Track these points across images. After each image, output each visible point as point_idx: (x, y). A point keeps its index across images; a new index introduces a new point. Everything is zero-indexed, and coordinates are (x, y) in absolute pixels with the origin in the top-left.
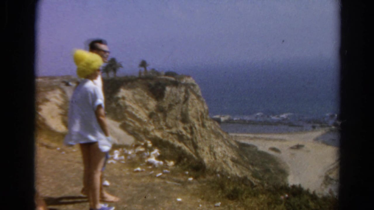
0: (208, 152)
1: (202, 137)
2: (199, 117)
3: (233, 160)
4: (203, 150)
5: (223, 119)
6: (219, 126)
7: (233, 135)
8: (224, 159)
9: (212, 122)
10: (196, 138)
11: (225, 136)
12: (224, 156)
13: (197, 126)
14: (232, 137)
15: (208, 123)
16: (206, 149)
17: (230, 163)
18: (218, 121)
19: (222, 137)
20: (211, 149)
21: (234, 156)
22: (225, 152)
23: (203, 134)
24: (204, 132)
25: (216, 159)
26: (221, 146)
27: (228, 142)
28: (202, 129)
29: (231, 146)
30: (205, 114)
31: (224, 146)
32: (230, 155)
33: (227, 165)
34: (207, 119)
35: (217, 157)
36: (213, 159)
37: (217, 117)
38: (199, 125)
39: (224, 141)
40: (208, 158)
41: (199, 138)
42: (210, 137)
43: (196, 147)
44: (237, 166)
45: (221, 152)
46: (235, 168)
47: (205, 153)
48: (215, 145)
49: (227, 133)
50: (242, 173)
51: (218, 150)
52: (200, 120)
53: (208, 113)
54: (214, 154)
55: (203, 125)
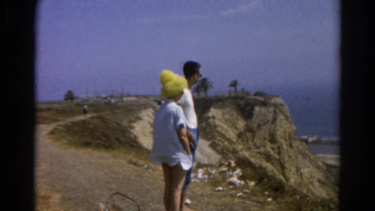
0: (295, 172)
1: (289, 157)
2: (287, 138)
3: (319, 181)
4: (290, 171)
5: (310, 140)
6: (307, 147)
7: (320, 155)
8: (311, 180)
9: (299, 143)
10: (283, 159)
11: (312, 157)
12: (311, 177)
13: (285, 147)
14: (319, 158)
15: (296, 144)
16: (293, 170)
17: (317, 184)
18: (306, 141)
19: (310, 157)
20: (298, 169)
21: (321, 177)
22: (312, 173)
23: (290, 154)
24: (292, 152)
25: (302, 179)
26: (308, 167)
27: (316, 163)
28: (289, 149)
29: (318, 167)
30: (293, 134)
31: (311, 166)
32: (317, 176)
33: (313, 186)
34: (294, 139)
35: (304, 178)
36: (300, 180)
37: (304, 137)
38: (287, 145)
39: (310, 161)
40: (295, 179)
41: (286, 158)
42: (296, 158)
43: (283, 167)
44: (323, 187)
45: (308, 173)
46: (321, 189)
47: (292, 173)
48: (303, 166)
49: (314, 154)
50: (329, 195)
51: (305, 171)
52: (288, 140)
53: (295, 134)
54: (301, 174)
55: (291, 146)
